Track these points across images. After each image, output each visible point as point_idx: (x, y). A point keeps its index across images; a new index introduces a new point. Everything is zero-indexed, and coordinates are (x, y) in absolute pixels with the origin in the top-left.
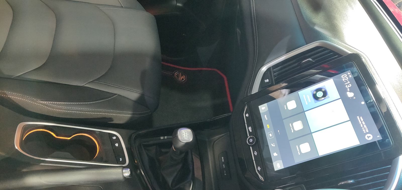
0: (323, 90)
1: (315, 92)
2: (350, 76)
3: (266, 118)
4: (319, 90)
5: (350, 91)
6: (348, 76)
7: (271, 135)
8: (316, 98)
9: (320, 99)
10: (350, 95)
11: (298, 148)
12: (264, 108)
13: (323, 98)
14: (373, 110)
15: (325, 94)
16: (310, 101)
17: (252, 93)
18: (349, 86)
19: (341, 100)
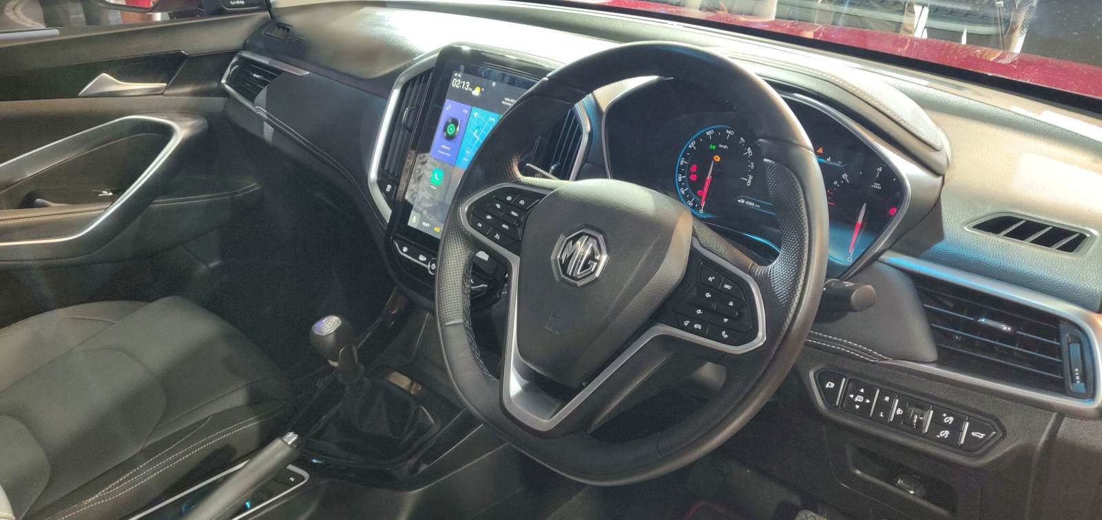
0: (450, 121)
1: (445, 134)
2: (460, 75)
3: (427, 225)
4: (447, 124)
5: (474, 89)
6: (458, 78)
8: (450, 138)
9: (456, 133)
10: (476, 92)
12: (415, 218)
13: (458, 129)
14: (507, 79)
15: (455, 122)
16: (449, 148)
17: (388, 221)
18: (468, 86)
19: (473, 108)
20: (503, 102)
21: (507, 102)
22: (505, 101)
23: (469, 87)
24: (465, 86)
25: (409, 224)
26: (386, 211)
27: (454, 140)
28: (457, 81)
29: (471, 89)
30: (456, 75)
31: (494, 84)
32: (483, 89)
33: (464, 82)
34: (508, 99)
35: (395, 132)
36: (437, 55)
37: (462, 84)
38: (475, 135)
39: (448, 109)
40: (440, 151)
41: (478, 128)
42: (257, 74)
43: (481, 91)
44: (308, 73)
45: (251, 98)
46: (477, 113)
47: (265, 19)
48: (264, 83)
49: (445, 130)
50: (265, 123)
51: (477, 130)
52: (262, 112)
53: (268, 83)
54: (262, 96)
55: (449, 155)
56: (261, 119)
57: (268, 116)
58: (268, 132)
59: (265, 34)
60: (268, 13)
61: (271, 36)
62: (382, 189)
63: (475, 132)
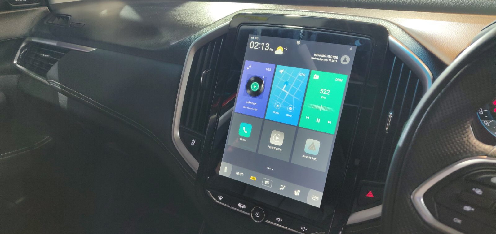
0: (252, 79)
1: (249, 92)
2: (257, 38)
3: (240, 174)
4: (249, 83)
5: (275, 49)
6: (255, 41)
7: (267, 182)
8: (257, 94)
9: (262, 90)
10: (280, 51)
11: (307, 157)
12: (226, 168)
13: (263, 86)
14: (314, 36)
15: (258, 80)
16: (256, 104)
17: (196, 172)
18: (268, 47)
19: (278, 66)
20: (313, 58)
21: (318, 57)
22: (315, 57)
23: (270, 47)
24: (265, 46)
25: (221, 173)
26: (194, 164)
27: (260, 96)
28: (253, 44)
29: (272, 50)
30: (253, 38)
31: (298, 42)
32: (286, 48)
33: (263, 44)
34: (319, 55)
35: (193, 93)
36: (228, 22)
37: (261, 46)
38: (283, 90)
39: (248, 69)
40: (244, 107)
41: (286, 83)
42: (45, 54)
43: (284, 50)
44: (95, 49)
46: (282, 70)
47: (45, 12)
49: (248, 86)
50: (59, 94)
51: (285, 86)
52: (56, 84)
54: (54, 71)
55: (256, 110)
56: (55, 90)
57: (61, 87)
58: (63, 99)
60: (47, 8)
62: (187, 145)
63: (284, 88)
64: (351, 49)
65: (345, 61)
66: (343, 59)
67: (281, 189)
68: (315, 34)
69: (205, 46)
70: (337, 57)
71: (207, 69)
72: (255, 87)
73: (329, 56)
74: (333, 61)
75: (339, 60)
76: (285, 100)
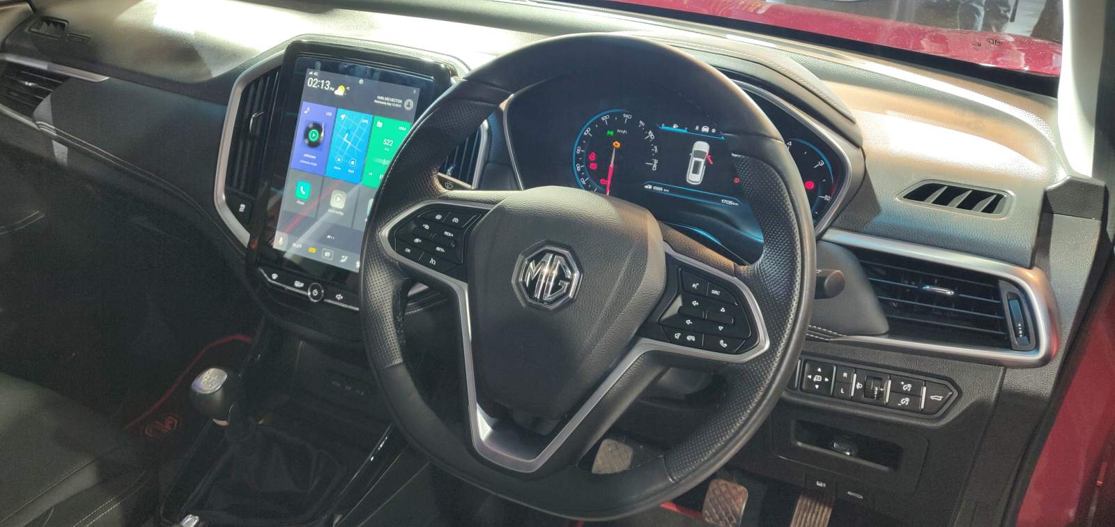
0: (311, 126)
1: (307, 141)
2: (316, 74)
3: (298, 246)
4: (307, 131)
5: (336, 89)
6: (314, 77)
7: (327, 254)
8: (314, 145)
9: (321, 139)
10: (340, 91)
12: (281, 239)
13: (322, 134)
14: (377, 75)
15: (318, 127)
16: (314, 157)
17: (246, 246)
18: (328, 85)
19: (339, 109)
20: (376, 101)
21: (381, 100)
22: (378, 100)
23: (330, 86)
24: (325, 85)
25: (275, 246)
26: (244, 235)
27: (319, 148)
28: (313, 81)
29: (332, 89)
30: (311, 73)
31: (361, 81)
32: (348, 88)
33: (323, 81)
34: (382, 98)
35: (241, 143)
36: (283, 51)
37: (320, 84)
38: (345, 139)
39: (306, 112)
40: (302, 161)
41: (348, 131)
42: (30, 81)
43: (346, 90)
44: (107, 78)
45: (29, 112)
46: (343, 115)
47: (26, 12)
48: (46, 94)
49: (306, 136)
50: (54, 143)
51: (347, 135)
52: (49, 129)
53: (50, 92)
54: (44, 107)
55: (315, 165)
56: (49, 138)
57: (57, 132)
58: (60, 151)
59: (29, 30)
60: (28, 5)
61: (38, 33)
62: (235, 211)
63: (346, 137)
64: (415, 91)
65: (408, 106)
66: (406, 103)
67: (342, 260)
68: (378, 71)
69: (256, 82)
70: (401, 101)
71: (259, 110)
72: (314, 135)
73: (392, 100)
74: (397, 105)
75: (403, 104)
76: (348, 152)
